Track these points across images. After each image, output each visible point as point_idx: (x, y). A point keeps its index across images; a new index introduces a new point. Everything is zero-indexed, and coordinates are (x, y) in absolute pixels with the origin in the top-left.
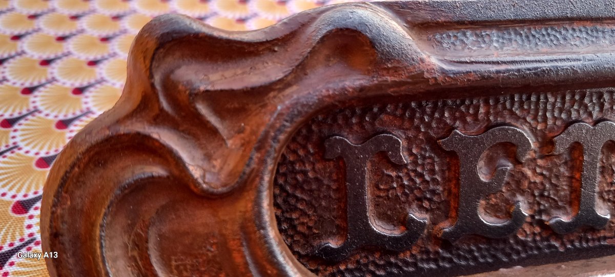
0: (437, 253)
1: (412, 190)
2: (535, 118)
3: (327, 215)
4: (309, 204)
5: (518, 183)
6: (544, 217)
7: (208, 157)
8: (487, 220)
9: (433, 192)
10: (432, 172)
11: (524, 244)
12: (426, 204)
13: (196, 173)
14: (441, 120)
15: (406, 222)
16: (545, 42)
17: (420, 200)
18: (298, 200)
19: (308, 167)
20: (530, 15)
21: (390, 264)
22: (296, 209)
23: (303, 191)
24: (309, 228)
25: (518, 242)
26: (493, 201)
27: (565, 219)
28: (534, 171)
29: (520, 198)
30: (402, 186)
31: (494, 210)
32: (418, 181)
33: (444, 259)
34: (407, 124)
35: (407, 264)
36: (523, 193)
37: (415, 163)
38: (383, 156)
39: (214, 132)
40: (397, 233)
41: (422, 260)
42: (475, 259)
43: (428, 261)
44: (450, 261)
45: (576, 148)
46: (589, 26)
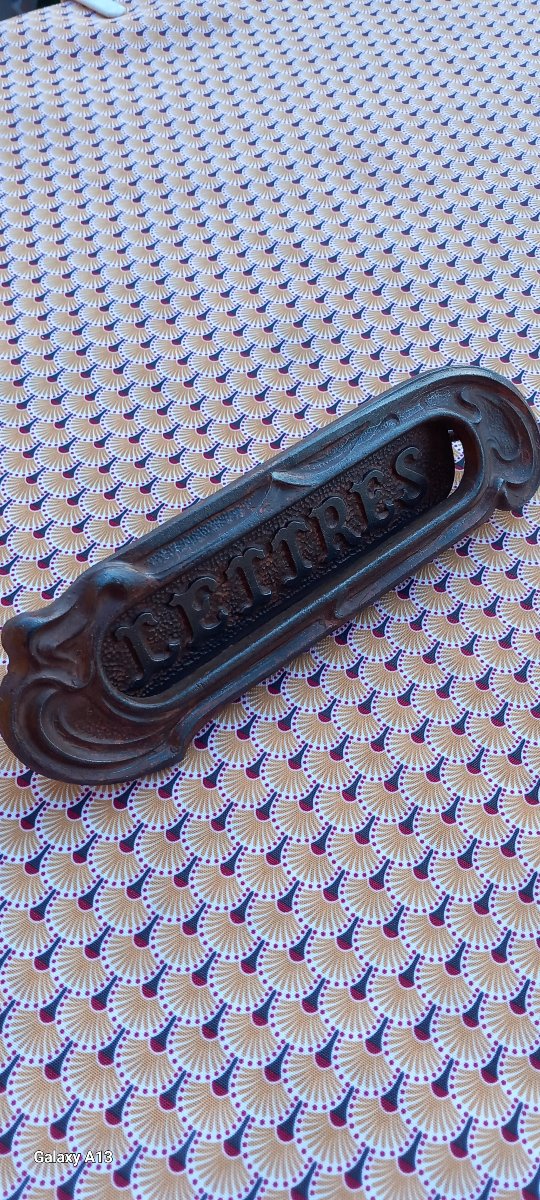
0: (190, 655)
1: (165, 632)
2: (212, 567)
3: (129, 667)
4: (119, 666)
5: (217, 601)
6: (238, 610)
7: (70, 673)
8: (208, 627)
9: (176, 628)
10: (172, 619)
11: (233, 628)
12: (175, 635)
13: (69, 683)
14: (165, 592)
15: (168, 649)
16: (201, 536)
17: (171, 635)
18: (113, 667)
19: (111, 649)
20: (188, 527)
21: (171, 672)
22: (113, 672)
23: (113, 662)
24: (124, 677)
25: (229, 628)
26: (208, 616)
27: (248, 606)
28: (222, 591)
29: (221, 607)
30: (160, 633)
31: (210, 620)
32: (167, 627)
33: (195, 656)
34: (150, 604)
35: (178, 668)
36: (221, 604)
37: (162, 619)
38: (146, 624)
39: (67, 661)
40: (167, 657)
41: (186, 662)
42: (211, 648)
43: (188, 661)
44: (199, 655)
45: (239, 571)
46: (219, 515)
